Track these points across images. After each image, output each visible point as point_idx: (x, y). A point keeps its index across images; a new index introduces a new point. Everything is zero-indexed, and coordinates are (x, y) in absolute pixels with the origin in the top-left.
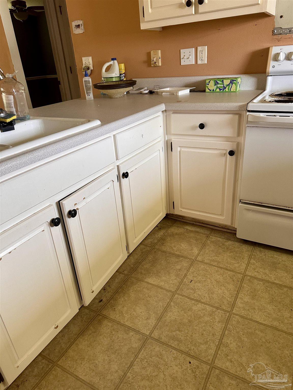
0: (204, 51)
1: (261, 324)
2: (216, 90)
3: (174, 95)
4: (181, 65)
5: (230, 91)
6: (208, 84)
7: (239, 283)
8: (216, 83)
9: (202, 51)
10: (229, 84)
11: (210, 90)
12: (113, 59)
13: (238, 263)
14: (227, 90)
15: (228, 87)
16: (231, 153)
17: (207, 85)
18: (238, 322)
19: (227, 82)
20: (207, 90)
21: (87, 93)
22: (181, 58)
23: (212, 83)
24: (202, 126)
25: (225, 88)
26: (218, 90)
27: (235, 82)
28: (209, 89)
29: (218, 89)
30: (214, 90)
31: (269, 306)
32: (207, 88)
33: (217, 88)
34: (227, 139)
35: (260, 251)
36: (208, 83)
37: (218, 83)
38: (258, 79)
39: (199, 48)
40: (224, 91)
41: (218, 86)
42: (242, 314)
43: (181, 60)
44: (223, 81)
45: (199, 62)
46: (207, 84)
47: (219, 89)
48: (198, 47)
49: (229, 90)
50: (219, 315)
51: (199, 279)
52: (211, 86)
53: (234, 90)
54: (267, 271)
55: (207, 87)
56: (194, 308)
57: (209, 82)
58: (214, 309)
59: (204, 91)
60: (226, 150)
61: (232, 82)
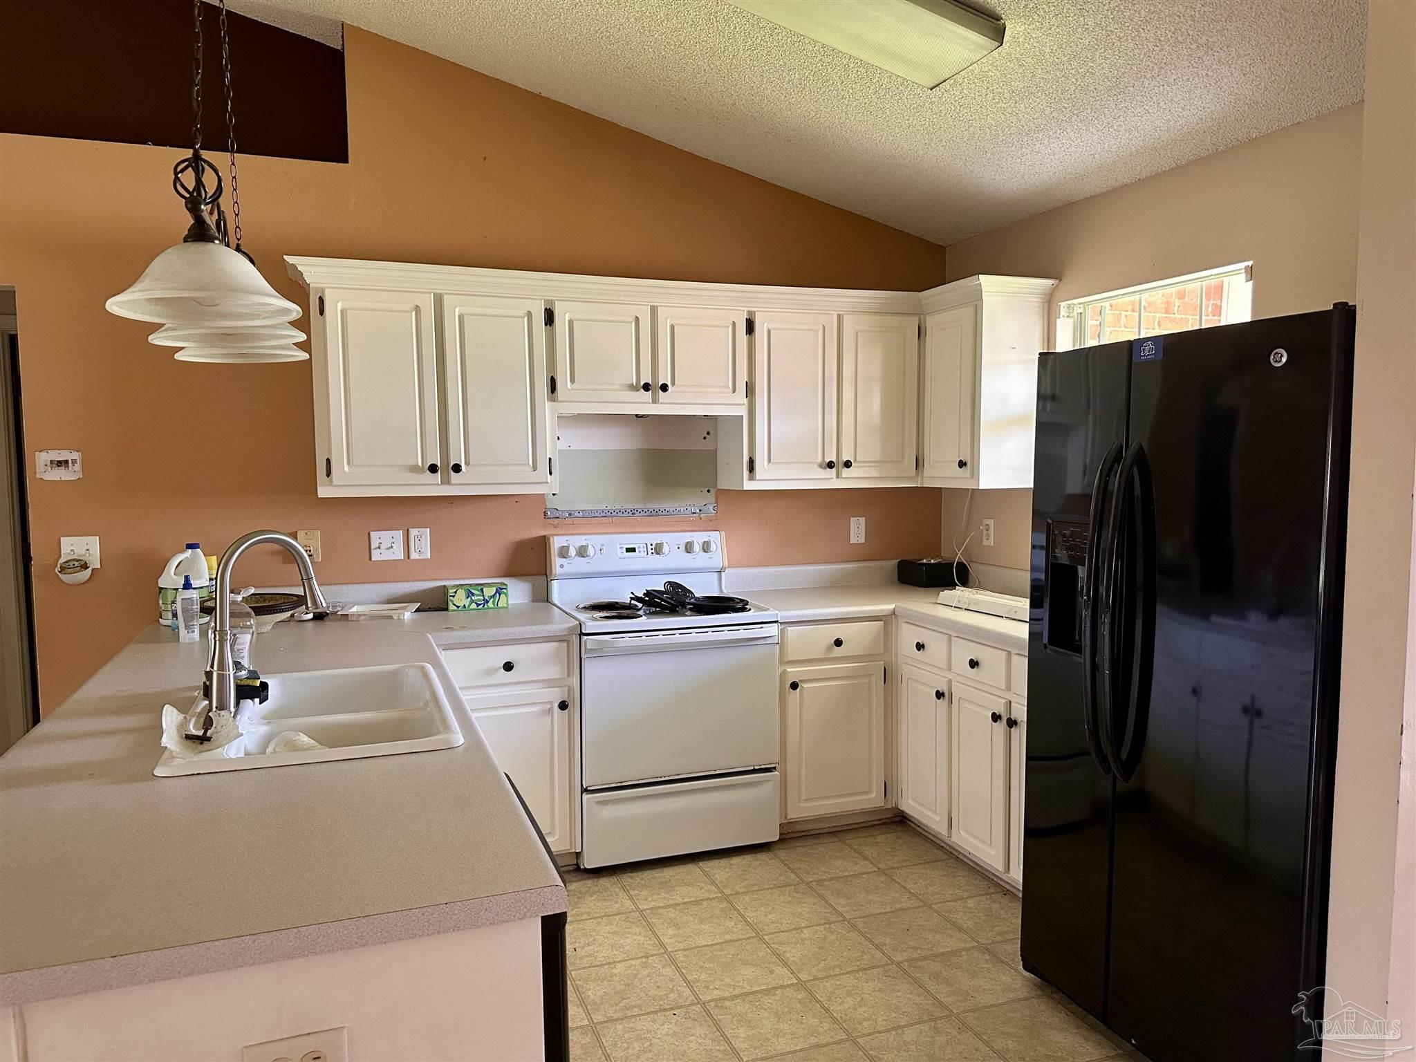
0: (423, 537)
1: (711, 945)
2: (469, 606)
3: (393, 619)
4: (373, 559)
5: (497, 607)
6: (454, 596)
7: (643, 921)
8: (470, 594)
9: (419, 537)
10: (494, 595)
11: (458, 607)
12: (190, 546)
13: (616, 902)
14: (490, 604)
15: (492, 600)
16: (563, 706)
17: (451, 598)
18: (686, 956)
19: (489, 592)
20: (451, 607)
21: (187, 627)
22: (373, 547)
23: (462, 593)
24: (508, 667)
25: (487, 602)
26: (474, 606)
27: (504, 590)
28: (454, 605)
29: (474, 604)
30: (467, 606)
31: (703, 926)
32: (450, 604)
33: (472, 601)
34: (550, 683)
35: (632, 878)
36: (453, 594)
37: (473, 594)
38: (533, 586)
39: (414, 532)
40: (486, 606)
41: (473, 598)
42: (682, 947)
43: (373, 552)
44: (482, 590)
45: (414, 556)
46: (451, 596)
47: (476, 603)
48: (410, 530)
49: (494, 604)
50: (655, 962)
51: (583, 942)
52: (460, 599)
53: (505, 605)
54: (663, 895)
55: (452, 601)
56: (615, 971)
57: (456, 592)
58: (644, 960)
59: (446, 609)
60: (551, 703)
61: (499, 592)
